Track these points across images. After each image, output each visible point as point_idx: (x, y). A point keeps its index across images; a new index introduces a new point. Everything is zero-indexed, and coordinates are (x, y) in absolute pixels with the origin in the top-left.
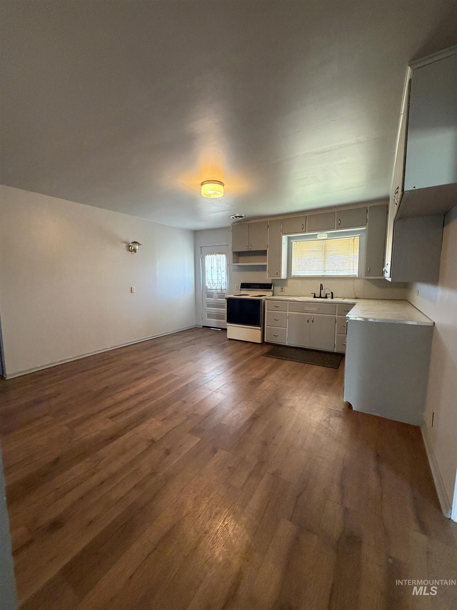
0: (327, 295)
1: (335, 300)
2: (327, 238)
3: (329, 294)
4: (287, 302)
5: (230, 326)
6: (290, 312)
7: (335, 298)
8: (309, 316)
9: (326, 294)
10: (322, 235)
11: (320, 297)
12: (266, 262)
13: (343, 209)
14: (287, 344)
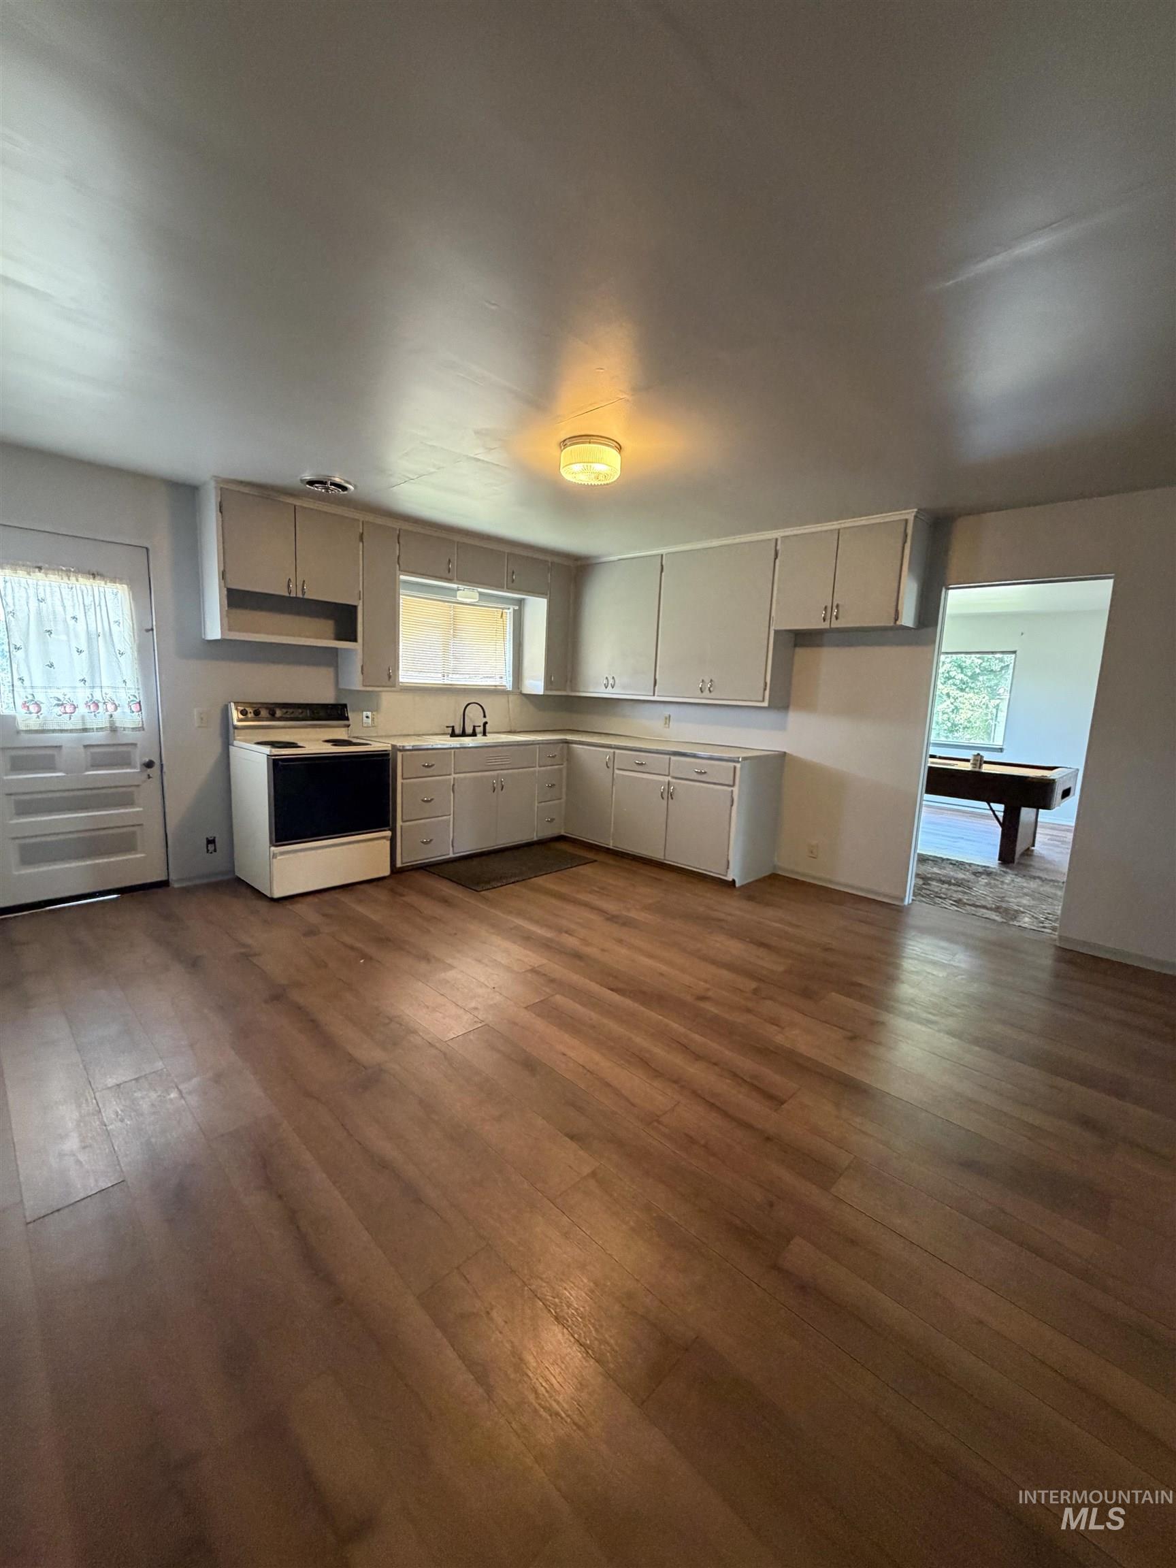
0: (476, 728)
1: (491, 739)
2: (477, 602)
3: (480, 726)
4: (449, 750)
5: (282, 853)
6: (457, 776)
7: (489, 733)
8: (493, 777)
9: (474, 727)
10: (467, 594)
11: (464, 734)
12: (355, 640)
13: (517, 551)
14: (451, 855)
